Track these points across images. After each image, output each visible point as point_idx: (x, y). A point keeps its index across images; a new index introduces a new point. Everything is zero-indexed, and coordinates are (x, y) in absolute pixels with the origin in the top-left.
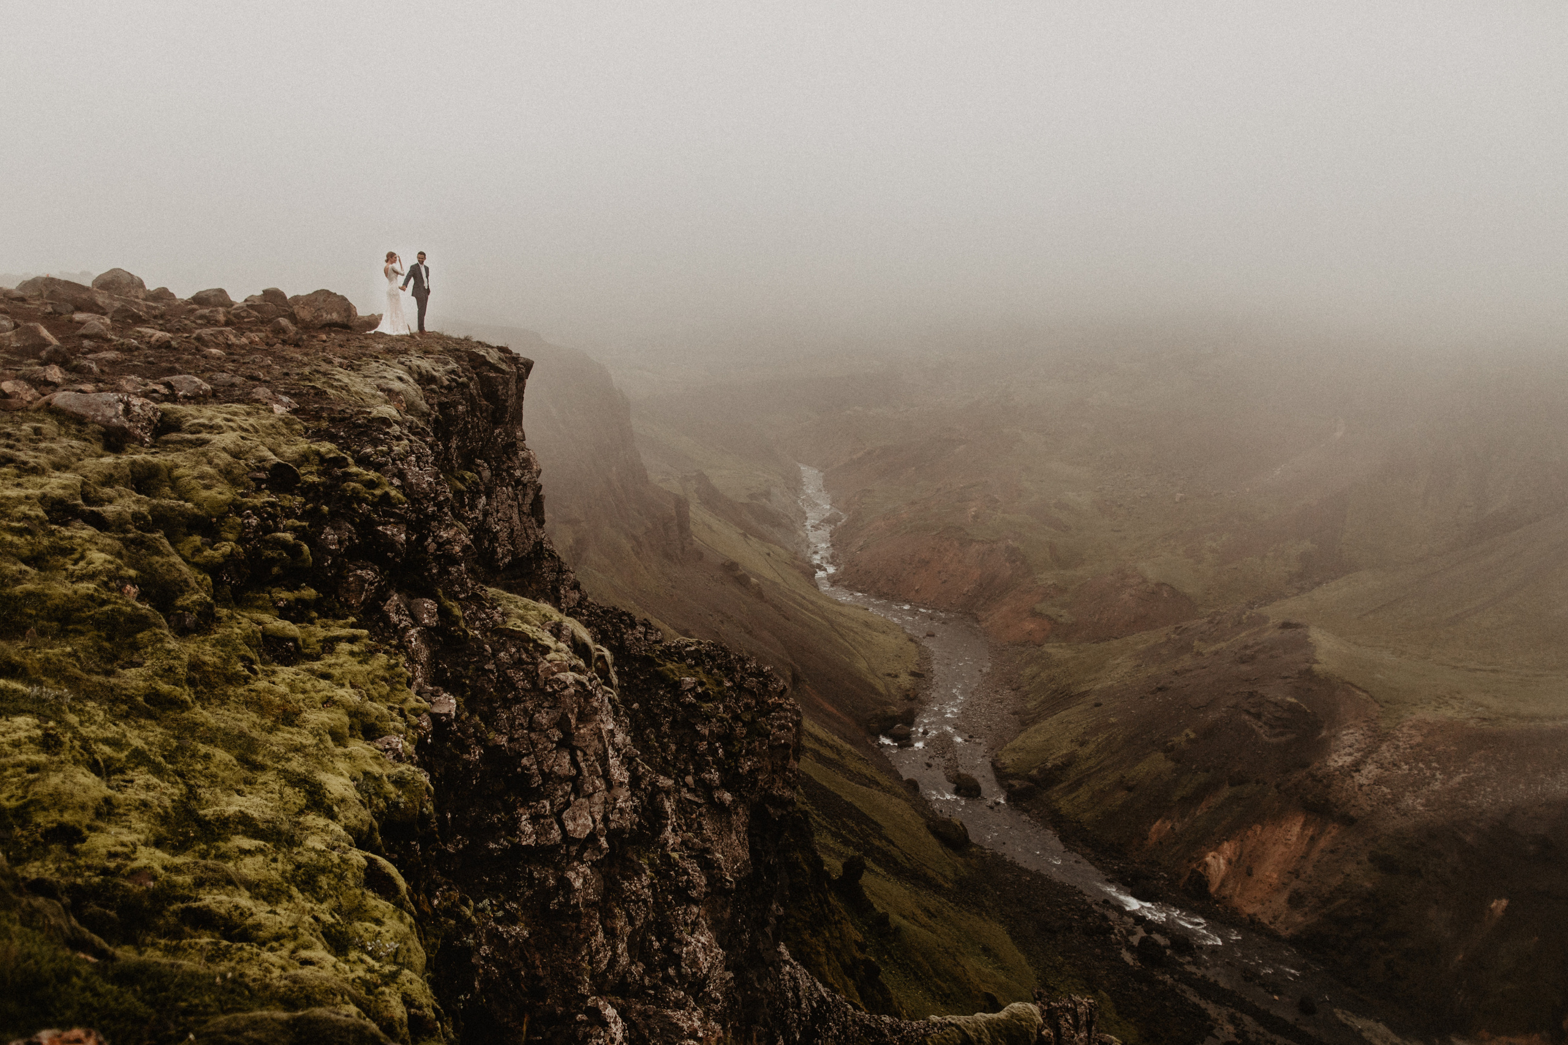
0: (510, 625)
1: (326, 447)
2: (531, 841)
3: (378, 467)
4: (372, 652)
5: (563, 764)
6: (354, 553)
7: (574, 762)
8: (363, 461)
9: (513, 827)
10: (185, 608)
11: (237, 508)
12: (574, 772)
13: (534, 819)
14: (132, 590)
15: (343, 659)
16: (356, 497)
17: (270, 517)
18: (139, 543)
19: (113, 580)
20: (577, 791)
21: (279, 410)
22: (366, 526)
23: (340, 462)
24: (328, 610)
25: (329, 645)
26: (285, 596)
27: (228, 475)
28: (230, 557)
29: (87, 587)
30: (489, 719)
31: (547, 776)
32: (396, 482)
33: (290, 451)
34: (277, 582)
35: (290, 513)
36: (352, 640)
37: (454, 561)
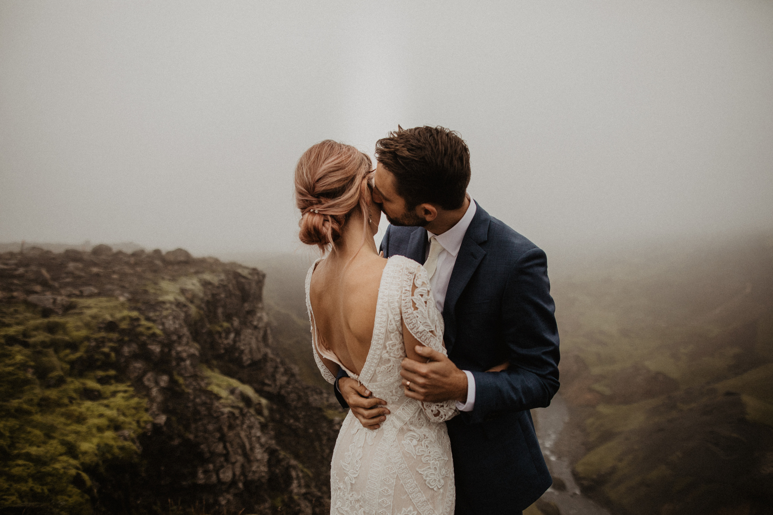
0: (209, 388)
1: (135, 314)
2: (201, 482)
3: (154, 321)
4: (132, 397)
5: (220, 448)
6: (135, 357)
7: (225, 447)
8: (148, 319)
9: (194, 475)
10: (52, 378)
11: (87, 338)
12: (224, 452)
13: (206, 472)
14: (31, 370)
15: (119, 400)
16: (142, 334)
17: (101, 342)
18: (40, 352)
19: (23, 366)
20: (227, 460)
21: (122, 299)
22: (143, 346)
23: (137, 319)
24: (118, 379)
25: (114, 394)
26: (100, 373)
27: (87, 325)
28: (81, 358)
29: (11, 369)
30: (187, 427)
31: (213, 453)
32: (161, 327)
33: (118, 315)
34: (100, 368)
35: (111, 340)
36: (125, 392)
37: (183, 360)
